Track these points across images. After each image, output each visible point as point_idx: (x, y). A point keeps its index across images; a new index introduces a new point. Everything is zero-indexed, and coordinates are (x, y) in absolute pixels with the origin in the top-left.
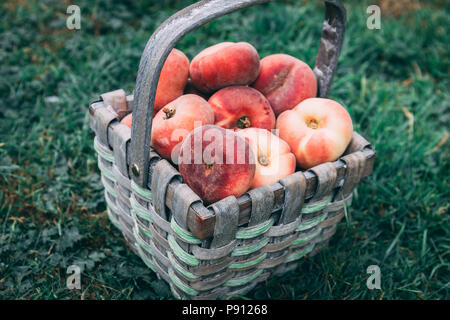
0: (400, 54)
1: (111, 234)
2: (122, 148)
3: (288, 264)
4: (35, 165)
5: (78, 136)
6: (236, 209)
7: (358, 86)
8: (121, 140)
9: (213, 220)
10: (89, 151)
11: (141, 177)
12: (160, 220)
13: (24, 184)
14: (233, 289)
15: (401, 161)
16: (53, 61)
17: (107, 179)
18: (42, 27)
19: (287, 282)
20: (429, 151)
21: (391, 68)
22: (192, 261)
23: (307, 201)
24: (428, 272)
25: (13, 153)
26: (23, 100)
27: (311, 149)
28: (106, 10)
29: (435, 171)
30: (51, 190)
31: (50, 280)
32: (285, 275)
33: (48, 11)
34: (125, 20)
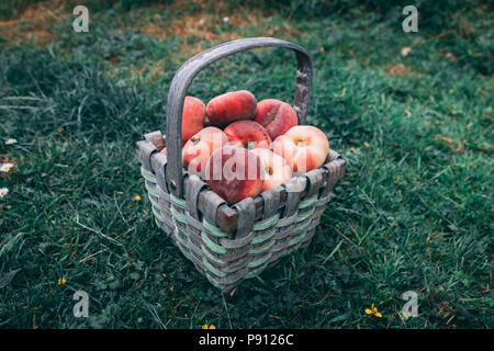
2: (161, 171)
6: (253, 207)
8: (160, 165)
11: (178, 190)
12: (194, 221)
17: (152, 197)
22: (221, 251)
23: (302, 199)
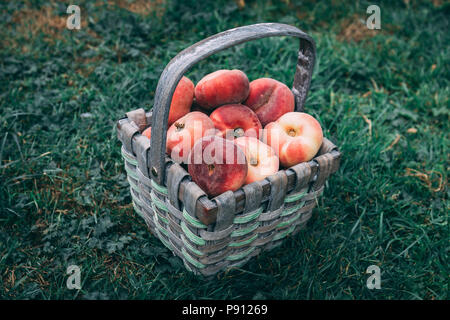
0: (360, 72)
1: (136, 221)
2: (143, 155)
3: (275, 242)
4: (75, 168)
5: (108, 144)
6: (233, 201)
7: (327, 98)
8: (142, 149)
9: (216, 210)
10: (117, 156)
11: (159, 177)
12: (174, 210)
13: (67, 184)
14: (232, 262)
15: (363, 157)
16: (86, 85)
17: (132, 179)
18: (76, 57)
19: (275, 256)
20: (384, 150)
21: (353, 83)
22: (200, 242)
23: (288, 193)
24: (384, 245)
25: (57, 159)
26: (63, 116)
27: (291, 152)
28: (126, 41)
29: (389, 165)
30: (87, 187)
31: (89, 259)
32: (273, 250)
33: (80, 44)
34: (141, 49)
